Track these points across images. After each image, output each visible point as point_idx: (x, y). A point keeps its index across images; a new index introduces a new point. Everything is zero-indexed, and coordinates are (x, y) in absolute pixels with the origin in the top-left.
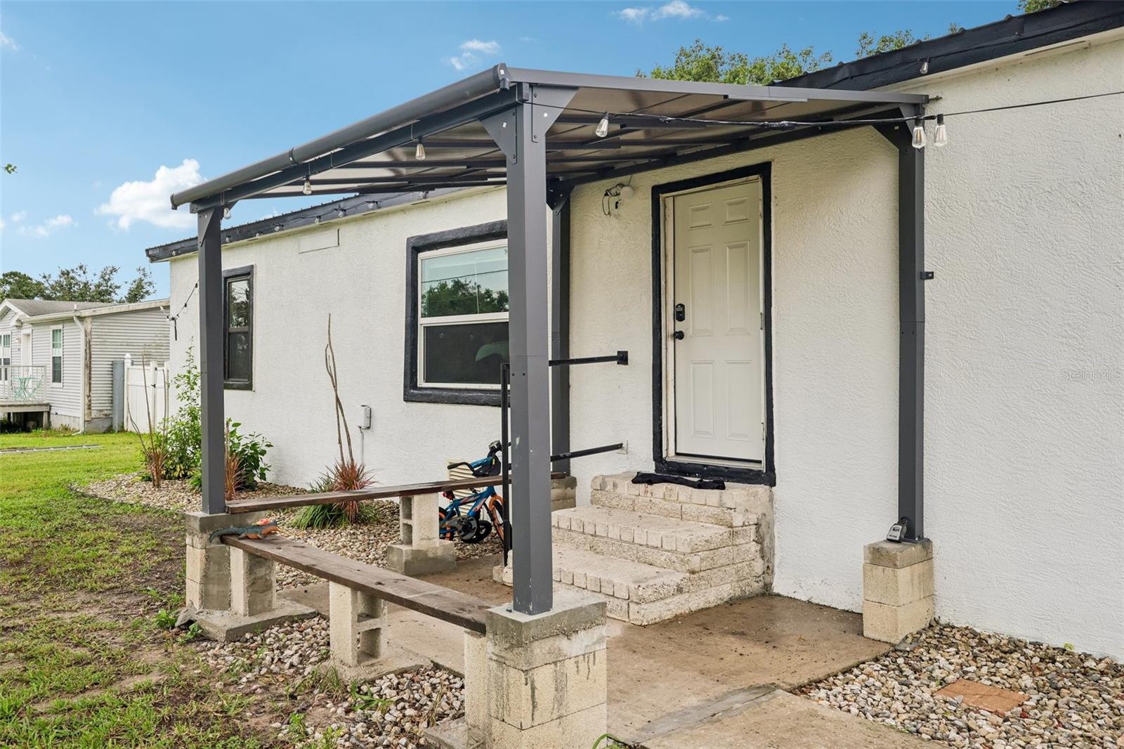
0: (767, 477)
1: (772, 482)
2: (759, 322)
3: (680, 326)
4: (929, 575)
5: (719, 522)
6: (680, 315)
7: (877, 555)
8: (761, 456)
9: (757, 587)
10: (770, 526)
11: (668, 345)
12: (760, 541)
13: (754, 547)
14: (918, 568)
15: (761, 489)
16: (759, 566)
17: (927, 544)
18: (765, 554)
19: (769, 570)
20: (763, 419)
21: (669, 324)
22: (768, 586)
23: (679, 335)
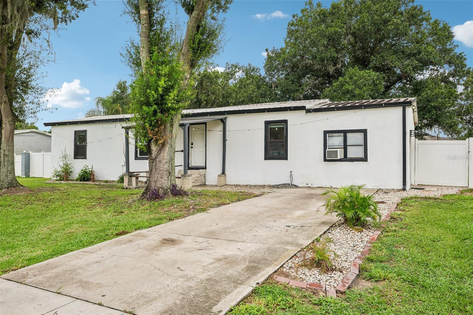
0: (205, 168)
1: (206, 169)
2: (205, 146)
3: (192, 146)
4: (225, 178)
5: (199, 174)
6: (192, 144)
7: (219, 176)
8: (205, 166)
9: (204, 183)
10: (206, 175)
11: (190, 149)
12: (204, 177)
13: (203, 178)
14: (224, 177)
15: (205, 170)
16: (204, 181)
17: (225, 175)
18: (205, 179)
19: (205, 181)
20: (205, 160)
21: (190, 146)
22: (205, 184)
23: (192, 147)
